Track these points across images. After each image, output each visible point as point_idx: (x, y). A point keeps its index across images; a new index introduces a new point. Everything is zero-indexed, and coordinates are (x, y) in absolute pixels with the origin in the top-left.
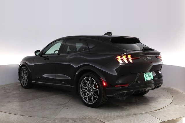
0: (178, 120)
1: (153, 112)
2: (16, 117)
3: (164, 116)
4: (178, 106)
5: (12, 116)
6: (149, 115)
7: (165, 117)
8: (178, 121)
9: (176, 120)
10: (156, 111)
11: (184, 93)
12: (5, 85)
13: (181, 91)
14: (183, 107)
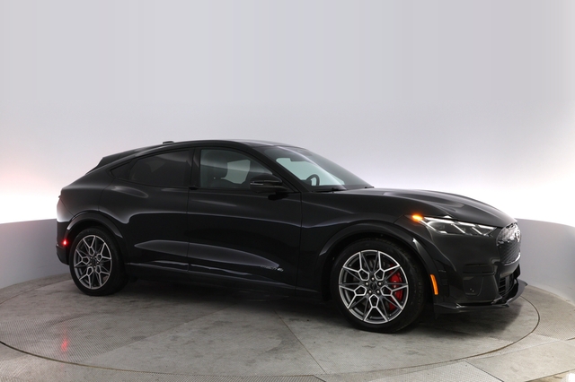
3: (512, 368)
6: (470, 366)
7: (516, 371)
9: (547, 379)
10: (489, 355)
13: (563, 296)
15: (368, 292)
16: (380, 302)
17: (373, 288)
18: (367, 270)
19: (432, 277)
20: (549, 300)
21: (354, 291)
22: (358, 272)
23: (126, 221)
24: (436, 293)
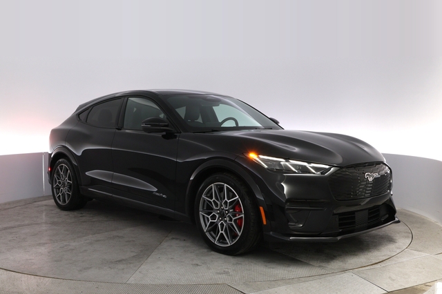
0: (424, 288)
1: (363, 269)
2: (33, 280)
3: (390, 278)
4: (424, 254)
5: (23, 279)
8: (424, 291)
11: (439, 224)
12: (5, 204)
14: (436, 257)
15: (219, 218)
16: (226, 228)
17: (222, 215)
18: (218, 200)
19: (261, 208)
20: (421, 222)
21: (209, 217)
22: (212, 201)
23: (79, 153)
24: (265, 223)
